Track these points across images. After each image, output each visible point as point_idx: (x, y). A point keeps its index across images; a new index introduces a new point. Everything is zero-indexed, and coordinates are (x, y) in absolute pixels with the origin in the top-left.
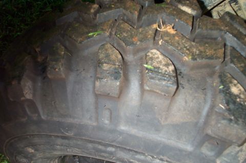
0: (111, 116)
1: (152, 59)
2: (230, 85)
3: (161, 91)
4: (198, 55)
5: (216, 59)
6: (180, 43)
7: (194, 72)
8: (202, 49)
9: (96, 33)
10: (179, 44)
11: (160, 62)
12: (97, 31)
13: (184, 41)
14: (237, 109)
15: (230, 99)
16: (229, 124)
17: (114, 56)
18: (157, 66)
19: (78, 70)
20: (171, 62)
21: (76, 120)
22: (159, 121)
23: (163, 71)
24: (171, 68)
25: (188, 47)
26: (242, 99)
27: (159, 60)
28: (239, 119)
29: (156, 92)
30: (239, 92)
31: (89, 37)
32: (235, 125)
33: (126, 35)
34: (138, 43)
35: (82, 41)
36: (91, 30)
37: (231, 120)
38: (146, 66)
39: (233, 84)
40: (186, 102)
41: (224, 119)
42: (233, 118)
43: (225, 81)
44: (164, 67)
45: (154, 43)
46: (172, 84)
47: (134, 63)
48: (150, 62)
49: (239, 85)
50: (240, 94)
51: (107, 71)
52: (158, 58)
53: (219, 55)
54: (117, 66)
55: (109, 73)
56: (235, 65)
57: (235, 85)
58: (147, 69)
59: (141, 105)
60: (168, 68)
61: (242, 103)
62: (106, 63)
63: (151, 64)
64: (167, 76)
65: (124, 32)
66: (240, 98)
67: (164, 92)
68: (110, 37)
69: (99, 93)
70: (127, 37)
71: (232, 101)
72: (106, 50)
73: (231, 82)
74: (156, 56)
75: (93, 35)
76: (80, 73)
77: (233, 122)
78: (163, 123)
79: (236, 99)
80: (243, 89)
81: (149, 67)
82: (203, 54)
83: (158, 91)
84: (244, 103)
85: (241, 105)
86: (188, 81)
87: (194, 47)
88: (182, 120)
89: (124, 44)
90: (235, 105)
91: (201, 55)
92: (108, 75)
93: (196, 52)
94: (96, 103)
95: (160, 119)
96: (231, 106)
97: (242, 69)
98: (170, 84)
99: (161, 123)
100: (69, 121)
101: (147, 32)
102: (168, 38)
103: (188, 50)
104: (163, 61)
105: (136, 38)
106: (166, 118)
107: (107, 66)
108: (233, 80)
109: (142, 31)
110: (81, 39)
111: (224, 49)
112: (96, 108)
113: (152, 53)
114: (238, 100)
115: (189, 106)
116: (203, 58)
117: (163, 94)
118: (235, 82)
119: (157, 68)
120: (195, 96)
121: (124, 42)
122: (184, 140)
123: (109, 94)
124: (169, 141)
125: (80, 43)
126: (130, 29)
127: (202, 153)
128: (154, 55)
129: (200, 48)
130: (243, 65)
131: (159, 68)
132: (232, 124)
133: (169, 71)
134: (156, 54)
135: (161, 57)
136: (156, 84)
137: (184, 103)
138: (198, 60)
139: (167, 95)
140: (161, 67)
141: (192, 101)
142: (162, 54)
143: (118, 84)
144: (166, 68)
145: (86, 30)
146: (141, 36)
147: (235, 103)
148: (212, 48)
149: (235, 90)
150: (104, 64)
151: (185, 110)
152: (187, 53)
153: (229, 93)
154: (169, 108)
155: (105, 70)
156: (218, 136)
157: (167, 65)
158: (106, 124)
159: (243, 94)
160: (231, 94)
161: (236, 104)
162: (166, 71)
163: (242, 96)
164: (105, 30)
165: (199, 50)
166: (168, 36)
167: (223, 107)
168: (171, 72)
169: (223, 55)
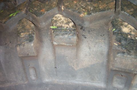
0: (36, 73)
1: (56, 21)
2: (122, 27)
3: (66, 43)
4: (93, 10)
5: (108, 10)
6: (78, 5)
7: (94, 24)
8: (95, 5)
9: (15, 13)
10: (76, 6)
11: (63, 22)
12: (15, 12)
13: (80, 3)
14: (129, 43)
15: (122, 38)
16: (123, 56)
17: (28, 26)
18: (60, 25)
19: (6, 44)
20: (71, 20)
21: (12, 83)
22: (72, 68)
23: (65, 28)
24: (71, 24)
25: (84, 7)
26: (133, 35)
27: (62, 21)
28: (131, 51)
29: (63, 45)
30: (130, 31)
31: (10, 18)
32: (128, 56)
33: (36, 9)
34: (45, 13)
35: (6, 22)
36: (12, 12)
37: (124, 53)
38: (52, 27)
39: (124, 26)
40: (90, 48)
41: (118, 53)
42: (125, 51)
43: (117, 25)
44: (66, 25)
45: (59, 11)
46: (73, 36)
47: (46, 28)
48: (55, 24)
49: (129, 26)
50: (131, 32)
51: (24, 37)
52: (61, 19)
53: (110, 7)
54: (31, 32)
55: (25, 39)
56: (125, 11)
57: (126, 26)
58: (53, 29)
59: (55, 58)
60: (68, 25)
61: (133, 38)
62: (22, 32)
63: (56, 25)
64: (68, 31)
65: (35, 7)
66: (130, 35)
67: (68, 43)
68: (26, 14)
69: (21, 55)
70: (37, 10)
71: (124, 39)
72: (23, 23)
73: (122, 25)
74: (59, 18)
75: (13, 15)
76: (8, 45)
77: (126, 54)
78: (76, 69)
79: (127, 36)
80: (133, 28)
81: (54, 27)
82: (97, 8)
83: (63, 44)
84: (135, 38)
85: (132, 40)
86: (89, 31)
87: (89, 6)
88: (90, 63)
89: (35, 16)
90: (126, 41)
91: (95, 10)
92: (25, 40)
93: (90, 9)
94: (23, 65)
95: (73, 66)
96: (123, 42)
97: (131, 13)
98: (71, 36)
99: (74, 70)
100: (8, 86)
101: (52, 3)
102: (68, 3)
103: (84, 8)
104: (64, 21)
105: (44, 9)
106: (77, 65)
107: (23, 35)
108: (124, 22)
109: (48, 3)
110: (5, 20)
111: (115, 2)
112: (24, 69)
113: (56, 17)
114: (129, 37)
115: (93, 51)
116: (96, 12)
117: (68, 45)
118: (126, 24)
119: (60, 27)
120: (96, 42)
121: (35, 14)
122: (97, 79)
123: (28, 54)
124: (85, 83)
125: (4, 23)
126: (40, 4)
127: (115, 88)
128: (57, 18)
129: (94, 5)
130: (132, 10)
131: (62, 26)
132: (125, 56)
133: (70, 27)
134: (59, 17)
135: (63, 19)
136: (61, 39)
137: (89, 49)
138: (92, 14)
139: (71, 45)
140: (63, 25)
141: (95, 47)
142: (64, 16)
143: (32, 45)
144: (67, 26)
145: (8, 13)
146: (47, 7)
147: (126, 39)
148: (104, 3)
149: (125, 30)
150: (22, 34)
151: (90, 55)
152: (83, 11)
153: (120, 33)
154: (77, 56)
155: (22, 37)
156: (118, 68)
157: (68, 23)
158: (34, 80)
159: (134, 31)
160: (122, 34)
161: (128, 40)
162: (67, 27)
163: (133, 33)
164: (22, 10)
165: (93, 7)
166: (67, 3)
167: (116, 44)
168: (71, 27)
169: (115, 6)
